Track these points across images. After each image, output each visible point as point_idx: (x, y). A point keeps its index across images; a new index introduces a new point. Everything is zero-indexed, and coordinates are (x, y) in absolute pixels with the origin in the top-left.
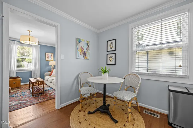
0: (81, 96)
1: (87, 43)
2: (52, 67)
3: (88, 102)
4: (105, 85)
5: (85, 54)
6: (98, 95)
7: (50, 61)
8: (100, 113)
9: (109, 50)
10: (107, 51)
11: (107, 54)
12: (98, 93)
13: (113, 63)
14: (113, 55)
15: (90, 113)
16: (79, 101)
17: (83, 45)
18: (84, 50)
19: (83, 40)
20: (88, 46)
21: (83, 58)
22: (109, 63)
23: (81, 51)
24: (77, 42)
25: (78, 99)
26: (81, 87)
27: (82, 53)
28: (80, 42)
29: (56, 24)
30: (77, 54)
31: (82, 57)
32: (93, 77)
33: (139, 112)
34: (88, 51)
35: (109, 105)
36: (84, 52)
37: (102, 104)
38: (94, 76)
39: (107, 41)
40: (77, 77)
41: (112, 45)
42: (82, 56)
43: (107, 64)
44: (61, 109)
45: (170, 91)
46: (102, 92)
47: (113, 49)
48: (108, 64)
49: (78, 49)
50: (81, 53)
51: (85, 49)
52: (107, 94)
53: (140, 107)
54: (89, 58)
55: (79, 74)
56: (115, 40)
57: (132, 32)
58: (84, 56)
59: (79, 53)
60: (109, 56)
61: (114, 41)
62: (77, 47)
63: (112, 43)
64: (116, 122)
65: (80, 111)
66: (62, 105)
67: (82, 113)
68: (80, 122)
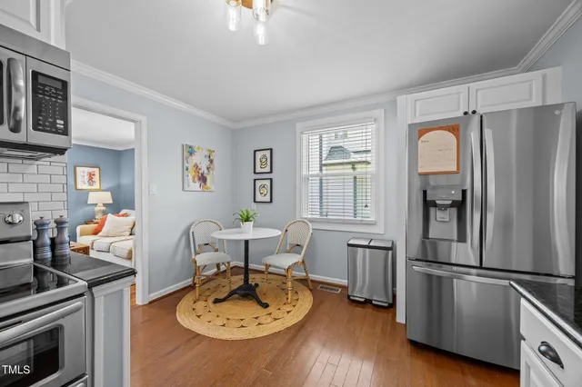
0: (197, 270)
1: (207, 153)
2: (97, 209)
3: (212, 284)
4: (247, 242)
5: (203, 179)
6: (235, 270)
7: (91, 190)
8: (239, 299)
9: (258, 170)
10: (255, 173)
11: (255, 180)
12: (235, 267)
13: (267, 198)
14: (268, 183)
15: (217, 301)
16: (190, 286)
17: (199, 159)
18: (201, 172)
19: (199, 149)
20: (211, 161)
21: (199, 189)
22: (259, 198)
23: (194, 174)
24: (185, 153)
25: (189, 281)
26: (196, 253)
27: (196, 179)
28: (191, 153)
29: (138, 117)
30: (186, 181)
31: (196, 186)
32: (223, 231)
33: (311, 290)
34: (211, 172)
35: (257, 285)
36: (202, 174)
37: (242, 283)
38: (225, 228)
39: (255, 151)
40: (187, 233)
41: (264, 160)
42: (198, 184)
43: (255, 201)
44: (150, 303)
45: (349, 245)
46: (242, 264)
47: (268, 169)
48: (257, 200)
49: (187, 169)
50: (194, 177)
51: (204, 169)
52: (252, 266)
53: (312, 281)
54: (213, 188)
55: (191, 225)
56: (271, 150)
57: (301, 140)
58: (203, 184)
59: (190, 177)
60: (259, 183)
61: (268, 153)
62: (186, 165)
63: (265, 156)
64: (266, 306)
65: (195, 302)
66: (152, 295)
67: (201, 304)
68: (199, 317)
